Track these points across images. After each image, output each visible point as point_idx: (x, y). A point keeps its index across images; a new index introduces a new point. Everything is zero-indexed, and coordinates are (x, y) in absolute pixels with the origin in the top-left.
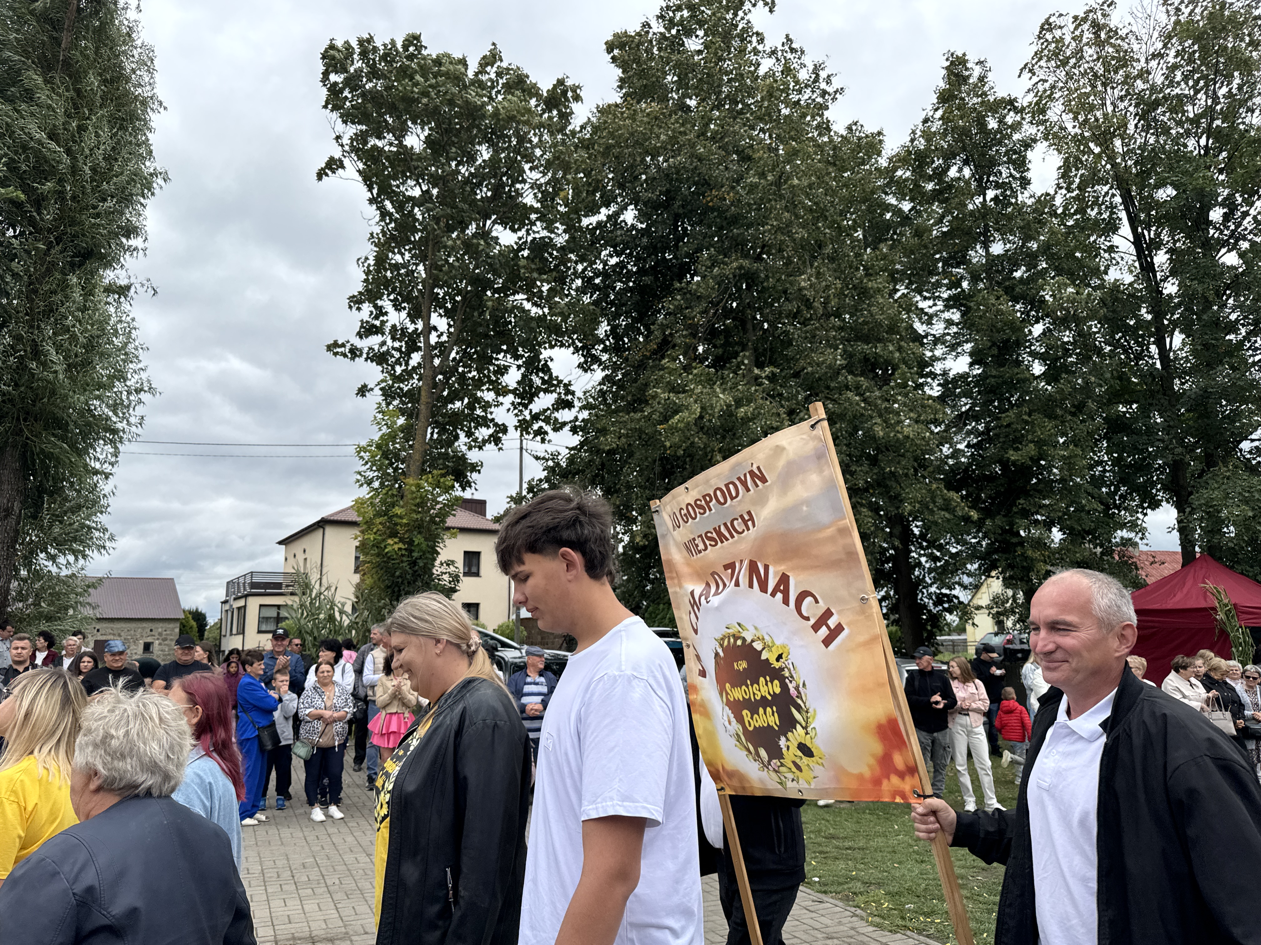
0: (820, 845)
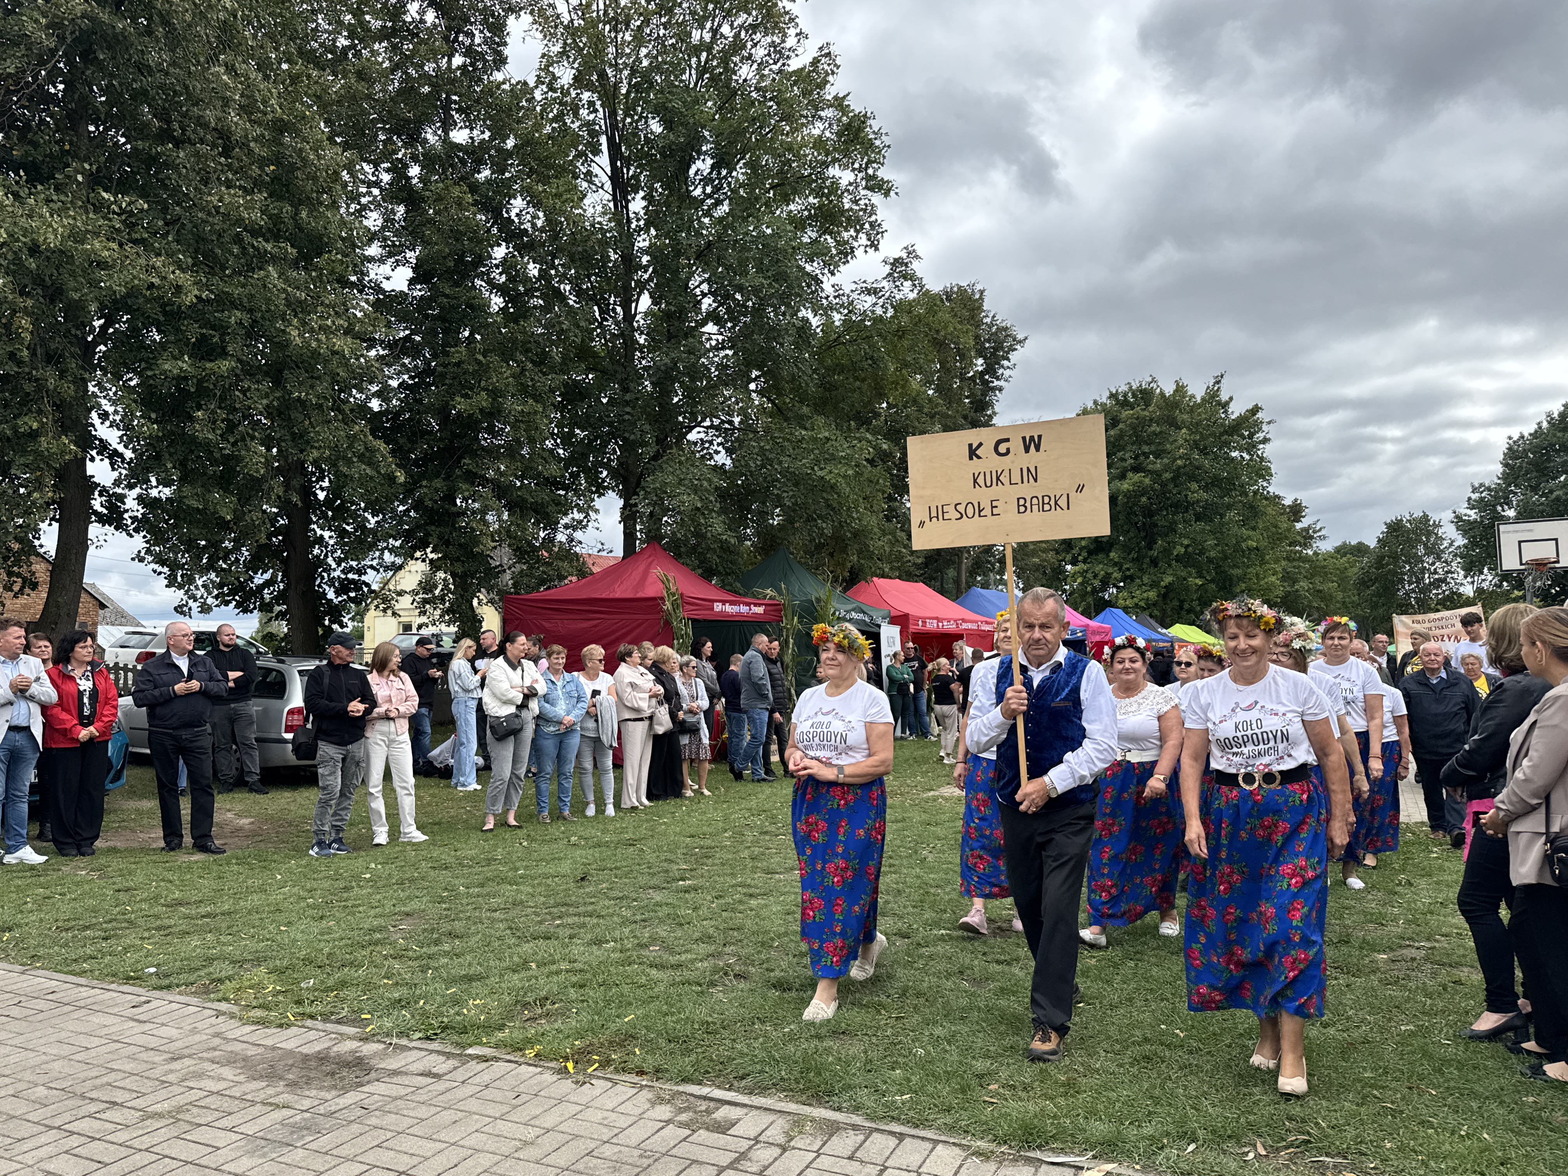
0: (157, 917)
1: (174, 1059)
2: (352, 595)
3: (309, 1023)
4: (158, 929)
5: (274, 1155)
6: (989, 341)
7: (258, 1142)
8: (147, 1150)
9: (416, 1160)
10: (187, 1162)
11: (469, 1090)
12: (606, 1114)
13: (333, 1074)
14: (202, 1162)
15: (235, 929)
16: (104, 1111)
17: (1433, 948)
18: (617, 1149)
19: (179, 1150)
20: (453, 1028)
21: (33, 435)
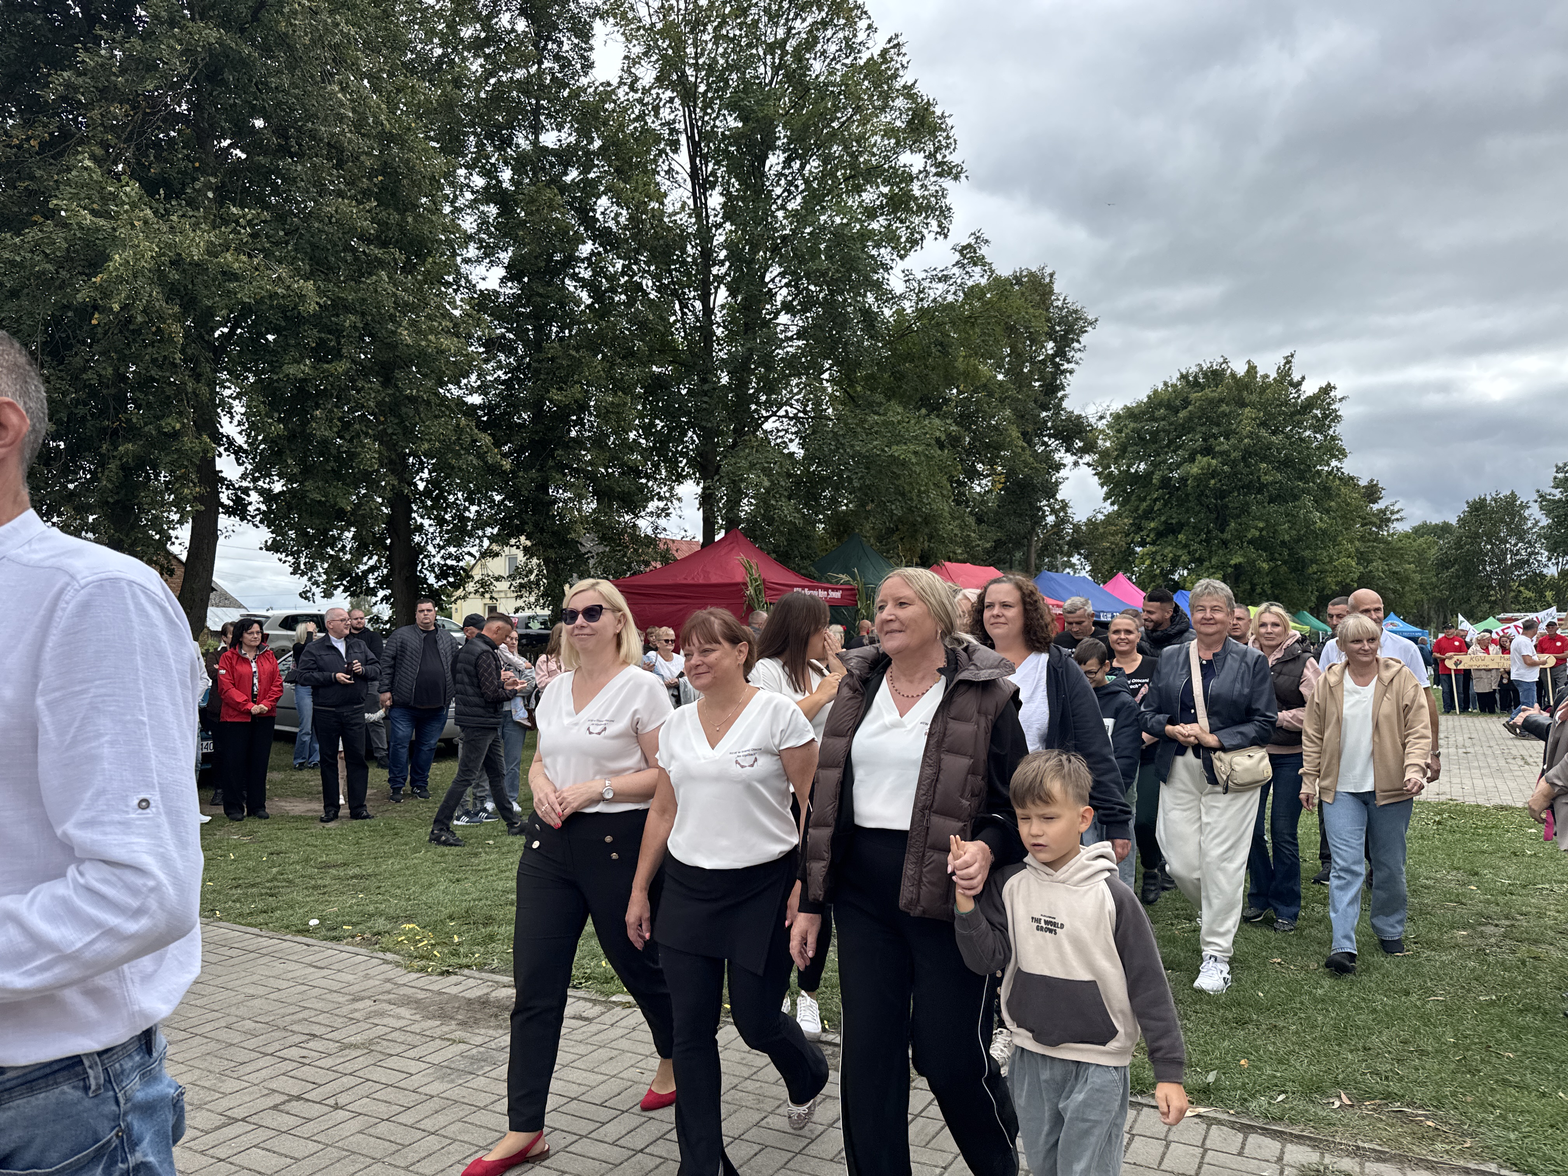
0: (311, 877)
1: (355, 1000)
2: (451, 580)
3: (466, 971)
4: (315, 887)
5: (461, 1081)
6: (1059, 324)
7: (444, 1070)
8: (351, 1074)
9: (583, 1089)
10: (388, 1085)
11: (618, 1032)
12: (743, 1055)
13: (496, 1016)
14: (401, 1085)
15: (383, 889)
16: (307, 1041)
17: (1513, 925)
18: (758, 1084)
19: (377, 1074)
20: (595, 978)
21: (175, 435)
